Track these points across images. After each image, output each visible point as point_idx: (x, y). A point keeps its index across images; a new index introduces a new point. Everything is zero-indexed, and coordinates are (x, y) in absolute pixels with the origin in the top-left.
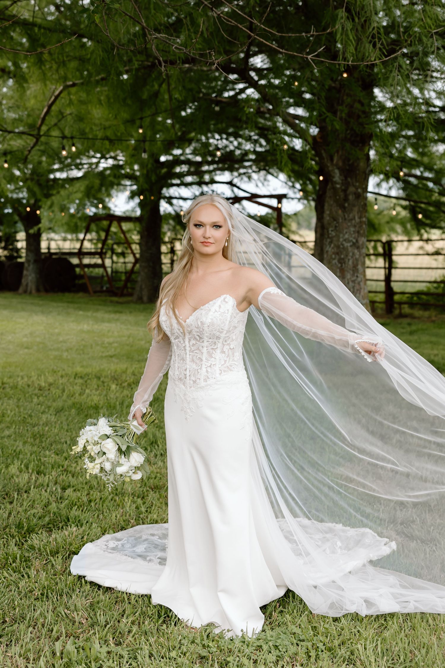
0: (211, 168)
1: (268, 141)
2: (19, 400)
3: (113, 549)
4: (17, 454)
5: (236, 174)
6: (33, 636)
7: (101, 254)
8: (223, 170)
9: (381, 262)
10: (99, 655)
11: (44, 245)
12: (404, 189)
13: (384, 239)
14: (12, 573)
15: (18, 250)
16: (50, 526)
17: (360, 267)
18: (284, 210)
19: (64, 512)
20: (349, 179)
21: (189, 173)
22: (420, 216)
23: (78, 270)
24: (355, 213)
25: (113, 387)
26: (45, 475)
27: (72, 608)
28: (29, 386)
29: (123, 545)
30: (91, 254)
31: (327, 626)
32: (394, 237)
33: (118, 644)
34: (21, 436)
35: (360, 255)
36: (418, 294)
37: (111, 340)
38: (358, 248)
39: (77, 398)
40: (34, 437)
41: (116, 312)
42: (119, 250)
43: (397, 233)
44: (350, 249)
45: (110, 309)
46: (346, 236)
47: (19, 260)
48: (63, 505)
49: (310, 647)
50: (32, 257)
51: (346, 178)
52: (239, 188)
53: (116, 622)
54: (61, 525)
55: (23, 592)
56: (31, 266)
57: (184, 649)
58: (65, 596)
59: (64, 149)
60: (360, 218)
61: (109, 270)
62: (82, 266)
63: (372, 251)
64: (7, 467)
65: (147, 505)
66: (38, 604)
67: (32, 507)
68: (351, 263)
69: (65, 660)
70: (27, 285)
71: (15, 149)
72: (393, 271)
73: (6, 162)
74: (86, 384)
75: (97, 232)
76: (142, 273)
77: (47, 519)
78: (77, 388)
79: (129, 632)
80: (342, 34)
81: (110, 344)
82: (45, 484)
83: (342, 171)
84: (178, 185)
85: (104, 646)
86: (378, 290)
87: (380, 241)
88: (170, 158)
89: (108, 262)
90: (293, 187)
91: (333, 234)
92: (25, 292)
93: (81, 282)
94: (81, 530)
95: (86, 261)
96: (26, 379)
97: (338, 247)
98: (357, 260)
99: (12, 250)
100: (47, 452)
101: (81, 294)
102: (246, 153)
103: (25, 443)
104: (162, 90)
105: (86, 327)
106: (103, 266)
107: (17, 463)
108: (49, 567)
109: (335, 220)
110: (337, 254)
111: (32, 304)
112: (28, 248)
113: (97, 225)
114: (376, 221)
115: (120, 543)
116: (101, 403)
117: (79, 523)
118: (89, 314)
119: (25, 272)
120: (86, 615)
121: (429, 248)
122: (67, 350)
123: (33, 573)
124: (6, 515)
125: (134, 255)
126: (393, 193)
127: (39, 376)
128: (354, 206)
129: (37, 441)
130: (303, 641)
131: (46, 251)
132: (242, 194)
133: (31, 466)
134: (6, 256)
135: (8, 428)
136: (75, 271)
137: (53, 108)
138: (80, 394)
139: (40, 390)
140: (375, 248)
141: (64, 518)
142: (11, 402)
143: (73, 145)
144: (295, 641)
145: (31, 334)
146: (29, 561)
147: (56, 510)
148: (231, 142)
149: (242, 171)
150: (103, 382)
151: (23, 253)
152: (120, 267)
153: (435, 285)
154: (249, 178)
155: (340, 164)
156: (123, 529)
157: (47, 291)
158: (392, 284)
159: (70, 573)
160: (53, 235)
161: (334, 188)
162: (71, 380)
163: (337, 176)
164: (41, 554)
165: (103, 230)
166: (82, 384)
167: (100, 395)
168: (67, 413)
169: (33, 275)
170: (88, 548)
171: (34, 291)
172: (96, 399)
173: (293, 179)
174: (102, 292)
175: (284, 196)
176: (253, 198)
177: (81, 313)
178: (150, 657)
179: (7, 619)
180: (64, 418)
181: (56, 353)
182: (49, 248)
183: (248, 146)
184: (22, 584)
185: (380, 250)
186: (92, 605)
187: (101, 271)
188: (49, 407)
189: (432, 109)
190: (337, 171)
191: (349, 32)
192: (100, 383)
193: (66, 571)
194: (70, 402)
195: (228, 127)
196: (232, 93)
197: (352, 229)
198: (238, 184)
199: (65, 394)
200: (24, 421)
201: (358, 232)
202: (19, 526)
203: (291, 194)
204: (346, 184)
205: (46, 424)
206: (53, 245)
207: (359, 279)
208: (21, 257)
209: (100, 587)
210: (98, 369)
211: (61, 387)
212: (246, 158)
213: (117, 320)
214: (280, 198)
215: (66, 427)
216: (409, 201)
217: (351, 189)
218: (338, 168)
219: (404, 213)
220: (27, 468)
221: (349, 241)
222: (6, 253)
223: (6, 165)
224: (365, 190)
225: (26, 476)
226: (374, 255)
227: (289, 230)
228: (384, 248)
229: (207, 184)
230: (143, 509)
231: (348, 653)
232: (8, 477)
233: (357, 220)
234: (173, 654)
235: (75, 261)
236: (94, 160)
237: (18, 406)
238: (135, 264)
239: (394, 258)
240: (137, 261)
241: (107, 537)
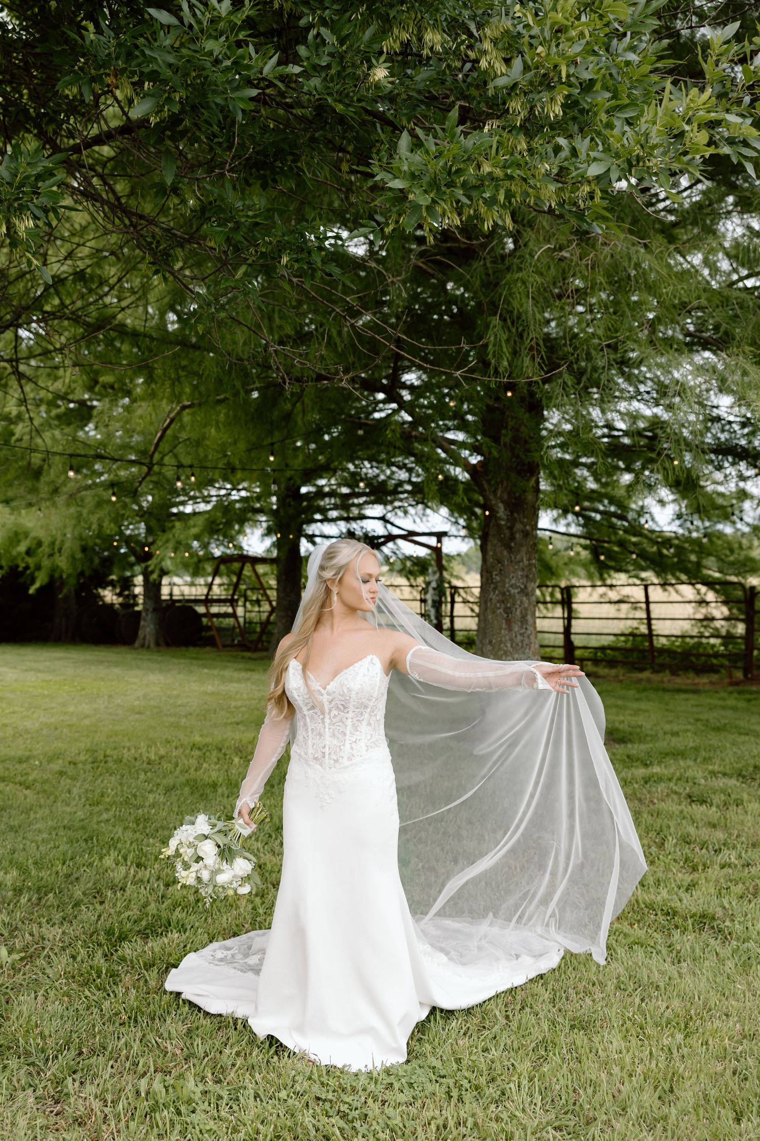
0: (361, 500)
1: (426, 469)
2: (122, 776)
3: (221, 960)
4: (113, 843)
5: (389, 508)
6: (114, 1071)
7: (232, 602)
8: (373, 503)
9: (558, 611)
10: (192, 1095)
11: (165, 591)
12: (584, 526)
13: (563, 584)
14: (95, 991)
15: (135, 596)
16: (148, 931)
17: (529, 617)
18: (445, 550)
19: (164, 915)
20: (516, 515)
21: (336, 507)
22: (602, 558)
23: (204, 620)
24: (523, 555)
25: (236, 760)
26: (146, 868)
27: (166, 1035)
28: (136, 759)
29: (233, 956)
30: (219, 601)
31: (474, 1058)
32: (575, 581)
33: (218, 1082)
34: (121, 819)
35: (530, 603)
36: (603, 649)
37: (239, 703)
38: (527, 595)
39: (193, 774)
40: (137, 821)
41: (247, 670)
42: (254, 598)
43: (579, 577)
44: (517, 596)
45: (241, 666)
46: (513, 581)
47: (137, 609)
48: (164, 906)
49: (452, 1085)
50: (150, 605)
51: (512, 513)
52: (392, 524)
53: (218, 1055)
54: (160, 931)
55: (108, 1016)
56: (150, 616)
57: (298, 1087)
58: (157, 1021)
59: (178, 479)
60: (529, 560)
61: (241, 620)
62: (208, 615)
63: (548, 599)
64: (101, 859)
65: (266, 905)
66: (123, 1030)
67: (127, 908)
68: (518, 612)
69: (152, 1102)
70: (144, 638)
71: (123, 479)
72: (574, 622)
73: (114, 494)
74: (204, 757)
75: (228, 576)
76: (279, 624)
77: (144, 923)
78: (193, 762)
79: (233, 1065)
80: (494, 346)
81: (237, 708)
82: (146, 879)
83: (507, 505)
84: (321, 521)
85: (200, 1085)
86: (557, 644)
87: (559, 587)
88: (312, 489)
89: (240, 611)
90: (457, 523)
91: (498, 578)
92: (142, 646)
93: (209, 634)
94: (184, 937)
95: (214, 609)
96: (133, 751)
97: (504, 594)
98: (526, 609)
99: (127, 596)
100: (151, 840)
101: (208, 649)
102: (401, 483)
103: (125, 828)
104: (295, 411)
105: (210, 688)
106: (234, 615)
107: (113, 854)
108: (142, 983)
109: (499, 562)
110: (503, 602)
111: (149, 660)
112: (146, 595)
113: (227, 568)
114: (553, 563)
115: (229, 952)
116: (220, 780)
117: (182, 929)
118: (216, 672)
119: (142, 623)
120: (182, 1045)
121: (613, 595)
122: (186, 716)
123: (120, 990)
124: (94, 918)
125: (270, 602)
126: (573, 530)
127: (149, 746)
128: (522, 545)
129: (141, 826)
130: (444, 1077)
131: (168, 598)
132: (396, 531)
133: (130, 858)
134: (120, 604)
135: (107, 810)
136: (201, 622)
137: (169, 432)
138: (196, 770)
139: (149, 763)
140: (552, 595)
141: (164, 921)
142: (113, 778)
143: (193, 475)
144: (434, 1078)
145: (145, 696)
146: (118, 975)
147: (155, 912)
148: (383, 471)
149: (397, 504)
150: (225, 755)
151: (141, 600)
152: (254, 616)
153: (622, 638)
154: (406, 512)
155: (505, 497)
156: (235, 935)
157: (168, 645)
158: (573, 637)
159: (165, 992)
160: (176, 580)
161: (498, 526)
162: (188, 751)
163: (502, 512)
164: (133, 967)
165: (234, 573)
166: (200, 757)
167: (219, 770)
168: (178, 792)
169: (152, 627)
170: (191, 960)
171: (152, 645)
172: (214, 775)
173: (456, 515)
174: (232, 646)
175: (445, 534)
176: (409, 536)
177: (206, 671)
178: (255, 1098)
179: (84, 1050)
180: (174, 798)
181: (173, 719)
182: (171, 595)
183: (403, 475)
184: (106, 1005)
185: (558, 596)
186: (189, 1031)
187: (231, 621)
188: (158, 785)
189: (616, 433)
190: (501, 505)
191: (504, 344)
192: (221, 756)
193: (160, 989)
194: (182, 779)
195: (379, 453)
196: (383, 415)
197: (520, 573)
198: (392, 520)
199: (178, 769)
200: (127, 802)
201: (527, 576)
202: (109, 932)
203: (453, 530)
204: (512, 520)
205: (153, 806)
206: (176, 591)
207: (529, 632)
208: (137, 605)
209: (200, 1009)
210: (220, 738)
211: (174, 760)
212: (400, 489)
213: (248, 679)
214: (440, 536)
215: (176, 809)
216: (591, 540)
217: (519, 526)
218: (503, 502)
219: (585, 554)
220: (126, 860)
221: (517, 587)
222: (121, 600)
223: (114, 499)
224: (535, 527)
225: (123, 870)
226: (551, 602)
227: (452, 575)
228: (562, 594)
229: (355, 519)
230: (261, 911)
231: (499, 1093)
232: (101, 871)
233: (526, 562)
234: (283, 1094)
235: (201, 609)
236: (223, 492)
237: (121, 784)
238: (271, 613)
239: (574, 606)
240: (273, 610)
241: (215, 945)
